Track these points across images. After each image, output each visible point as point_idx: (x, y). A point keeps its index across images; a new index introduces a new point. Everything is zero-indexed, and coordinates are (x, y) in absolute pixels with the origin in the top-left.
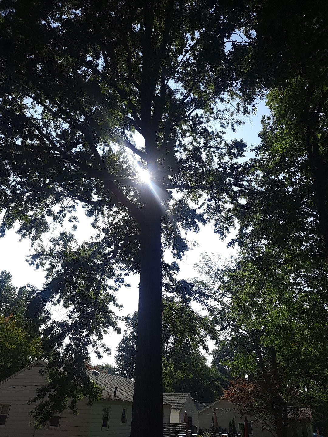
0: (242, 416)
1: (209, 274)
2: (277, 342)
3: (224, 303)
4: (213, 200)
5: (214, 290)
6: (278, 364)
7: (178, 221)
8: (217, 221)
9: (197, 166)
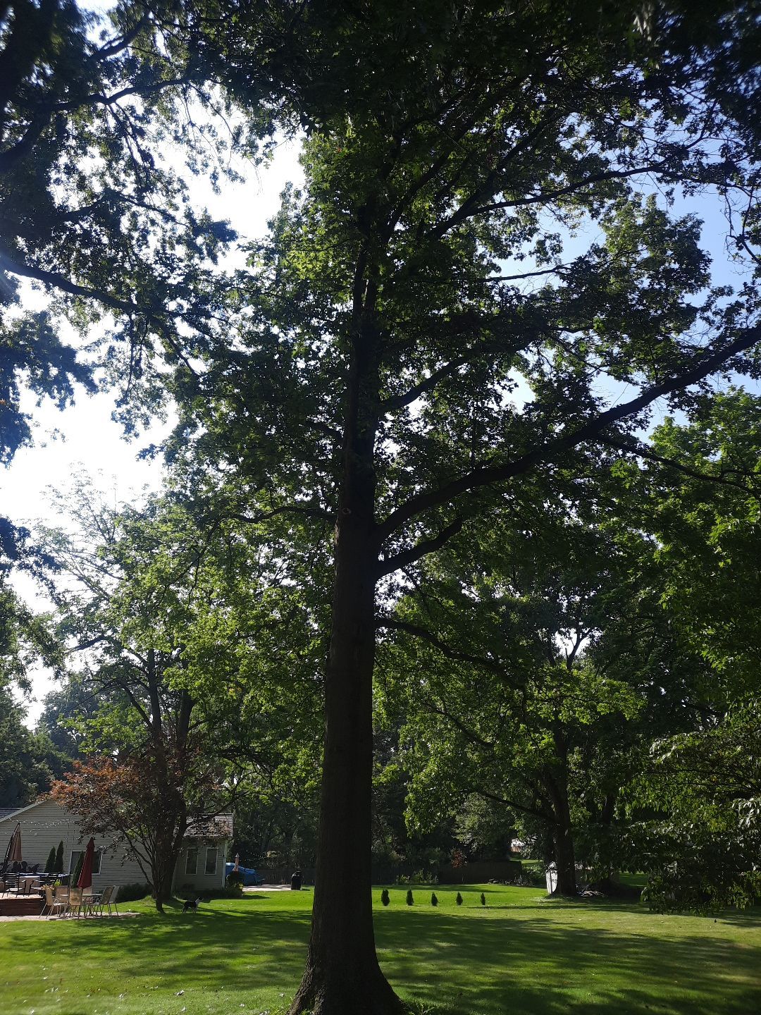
0: (82, 837)
1: (79, 516)
2: (197, 684)
3: (101, 589)
4: (127, 339)
5: (81, 554)
6: (191, 728)
7: (23, 367)
8: (126, 393)
9: (105, 240)
